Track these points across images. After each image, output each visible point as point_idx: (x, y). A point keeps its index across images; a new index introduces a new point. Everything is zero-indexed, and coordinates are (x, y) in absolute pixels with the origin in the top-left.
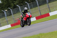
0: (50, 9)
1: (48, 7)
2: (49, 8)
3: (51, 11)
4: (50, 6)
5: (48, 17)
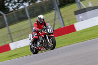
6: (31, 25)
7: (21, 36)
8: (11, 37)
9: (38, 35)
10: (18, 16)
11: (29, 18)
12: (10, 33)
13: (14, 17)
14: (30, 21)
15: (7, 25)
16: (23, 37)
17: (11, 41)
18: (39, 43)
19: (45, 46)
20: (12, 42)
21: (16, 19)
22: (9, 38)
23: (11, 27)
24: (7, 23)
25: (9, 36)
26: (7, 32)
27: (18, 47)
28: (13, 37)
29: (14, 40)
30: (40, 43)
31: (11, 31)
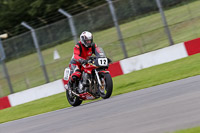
0: (12, 83)
1: (3, 75)
2: (8, 78)
3: (15, 89)
4: (10, 73)
5: (5, 110)
6: (166, 23)
7: (145, 45)
8: (124, 47)
9: (81, 70)
10: (139, 4)
11: (161, 10)
12: (121, 40)
13: (130, 7)
14: (163, 15)
15: (116, 24)
16: (148, 47)
17: (123, 56)
18: (81, 86)
19: (94, 91)
20: (126, 57)
21: (134, 10)
22: (121, 50)
23: (124, 28)
24: (115, 19)
25: (119, 44)
26: (116, 38)
27: (138, 68)
28: (127, 48)
29: (129, 54)
30: (84, 86)
31: (125, 36)
